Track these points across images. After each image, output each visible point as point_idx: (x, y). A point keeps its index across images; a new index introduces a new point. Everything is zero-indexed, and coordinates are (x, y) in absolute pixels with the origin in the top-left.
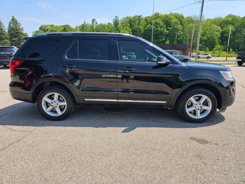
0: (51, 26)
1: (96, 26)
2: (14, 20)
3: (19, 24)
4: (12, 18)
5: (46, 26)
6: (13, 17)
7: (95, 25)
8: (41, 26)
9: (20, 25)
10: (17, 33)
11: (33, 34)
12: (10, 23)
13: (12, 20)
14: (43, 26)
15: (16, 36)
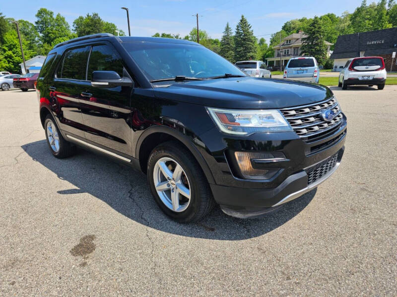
0: (301, 21)
1: (389, 5)
2: (243, 22)
3: (249, 25)
4: (241, 19)
5: (293, 23)
6: (243, 17)
7: (387, 5)
8: (286, 24)
9: (250, 28)
10: (244, 40)
11: (271, 37)
12: (238, 27)
13: (241, 21)
14: (288, 24)
15: (242, 45)
